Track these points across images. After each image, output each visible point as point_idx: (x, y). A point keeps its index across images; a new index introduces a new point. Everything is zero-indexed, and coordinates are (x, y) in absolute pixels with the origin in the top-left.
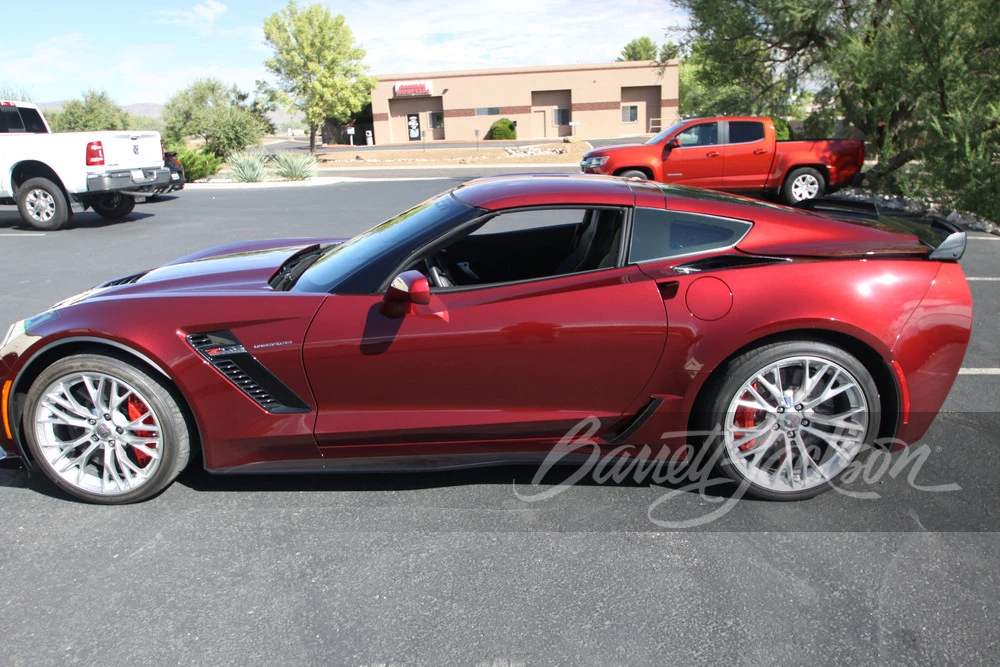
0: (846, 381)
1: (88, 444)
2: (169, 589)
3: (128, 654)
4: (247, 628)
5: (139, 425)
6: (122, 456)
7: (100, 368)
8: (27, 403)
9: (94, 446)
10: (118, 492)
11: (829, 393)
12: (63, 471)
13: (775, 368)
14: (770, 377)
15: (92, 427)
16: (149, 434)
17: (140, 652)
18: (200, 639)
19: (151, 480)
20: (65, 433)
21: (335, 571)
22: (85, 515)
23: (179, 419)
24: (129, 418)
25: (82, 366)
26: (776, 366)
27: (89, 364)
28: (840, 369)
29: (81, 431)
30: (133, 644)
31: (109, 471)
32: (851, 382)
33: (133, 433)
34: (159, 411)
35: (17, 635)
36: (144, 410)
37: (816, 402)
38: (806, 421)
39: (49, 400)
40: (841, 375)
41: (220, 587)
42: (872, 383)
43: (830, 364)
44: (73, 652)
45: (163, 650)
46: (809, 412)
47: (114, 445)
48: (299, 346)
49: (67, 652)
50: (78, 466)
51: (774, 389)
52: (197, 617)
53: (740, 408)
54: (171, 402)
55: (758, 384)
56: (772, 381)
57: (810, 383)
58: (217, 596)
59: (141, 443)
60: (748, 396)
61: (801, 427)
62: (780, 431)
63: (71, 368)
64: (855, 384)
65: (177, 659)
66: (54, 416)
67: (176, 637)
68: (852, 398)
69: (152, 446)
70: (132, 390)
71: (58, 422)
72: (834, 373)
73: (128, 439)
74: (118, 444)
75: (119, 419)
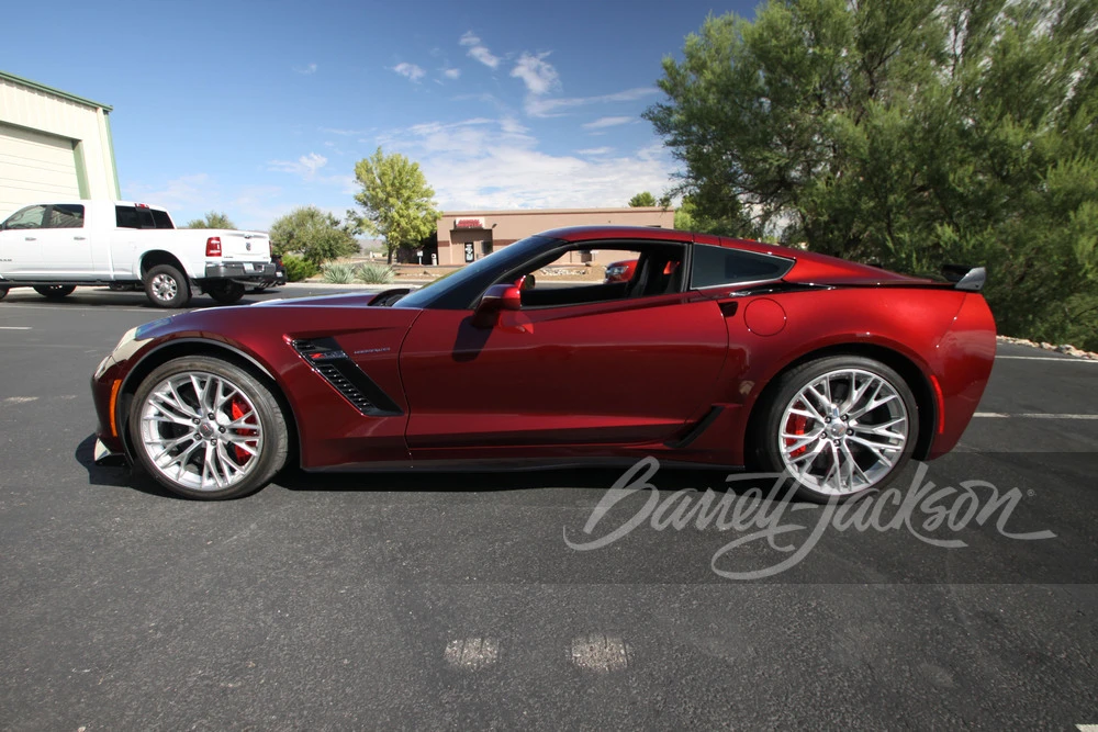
0: (889, 393)
1: (191, 442)
2: (261, 571)
3: (215, 630)
4: (339, 605)
5: (242, 424)
6: (222, 454)
7: (208, 368)
8: (135, 400)
9: (196, 444)
10: (216, 488)
11: (873, 404)
12: (165, 467)
13: (824, 379)
14: (820, 388)
15: (195, 426)
16: (250, 433)
17: (227, 627)
18: (290, 616)
19: (249, 476)
20: (168, 430)
21: (424, 555)
22: (182, 509)
23: (280, 418)
24: (232, 418)
25: (190, 366)
26: (825, 378)
27: (198, 364)
28: (883, 382)
29: (186, 429)
30: (221, 621)
31: (209, 468)
32: (893, 393)
33: (235, 431)
34: (262, 410)
35: (101, 612)
36: (248, 409)
37: (860, 412)
38: (851, 431)
39: (156, 398)
40: (884, 387)
41: (312, 569)
42: (911, 396)
43: (874, 376)
44: (156, 629)
45: (251, 626)
46: (853, 423)
47: (215, 444)
48: (395, 355)
49: (150, 628)
50: (179, 464)
51: (824, 400)
52: (288, 596)
53: (793, 416)
54: (274, 403)
55: (809, 395)
56: (822, 392)
57: (856, 395)
58: (308, 577)
59: (241, 441)
60: (800, 405)
61: (846, 436)
62: (827, 440)
63: (180, 367)
64: (896, 396)
65: (266, 634)
66: (161, 414)
67: (265, 614)
68: (893, 410)
69: (252, 444)
70: (237, 389)
71: (164, 419)
72: (877, 385)
73: (230, 438)
74: (220, 441)
75: (223, 418)
